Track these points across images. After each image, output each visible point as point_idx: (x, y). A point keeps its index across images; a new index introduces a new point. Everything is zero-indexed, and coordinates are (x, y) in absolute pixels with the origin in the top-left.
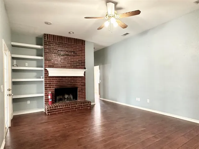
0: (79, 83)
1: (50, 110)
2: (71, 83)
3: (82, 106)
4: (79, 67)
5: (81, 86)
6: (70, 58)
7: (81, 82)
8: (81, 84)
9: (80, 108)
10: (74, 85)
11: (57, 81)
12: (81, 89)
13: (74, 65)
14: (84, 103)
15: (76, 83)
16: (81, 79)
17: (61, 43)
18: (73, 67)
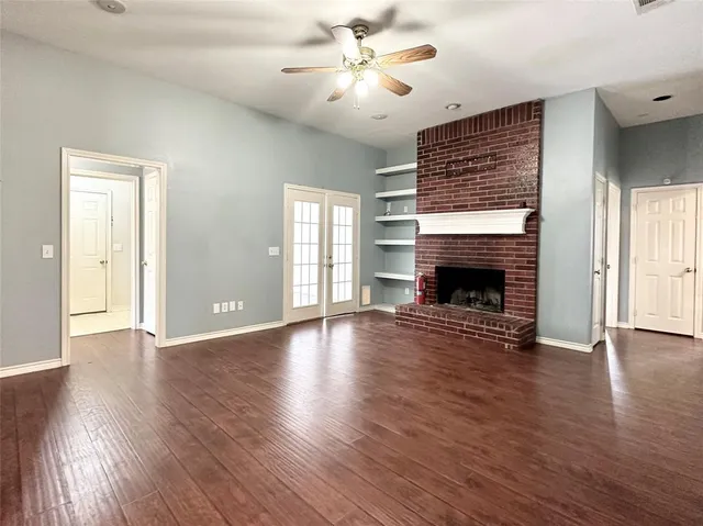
0: (507, 255)
1: (401, 314)
2: (479, 254)
3: (482, 329)
4: (510, 203)
5: (518, 268)
6: (481, 178)
7: (518, 256)
8: (515, 262)
9: (474, 334)
10: (488, 261)
11: (441, 248)
12: (517, 279)
13: (493, 198)
14: (488, 324)
15: (498, 255)
16: (518, 244)
17: (453, 141)
18: (490, 204)
